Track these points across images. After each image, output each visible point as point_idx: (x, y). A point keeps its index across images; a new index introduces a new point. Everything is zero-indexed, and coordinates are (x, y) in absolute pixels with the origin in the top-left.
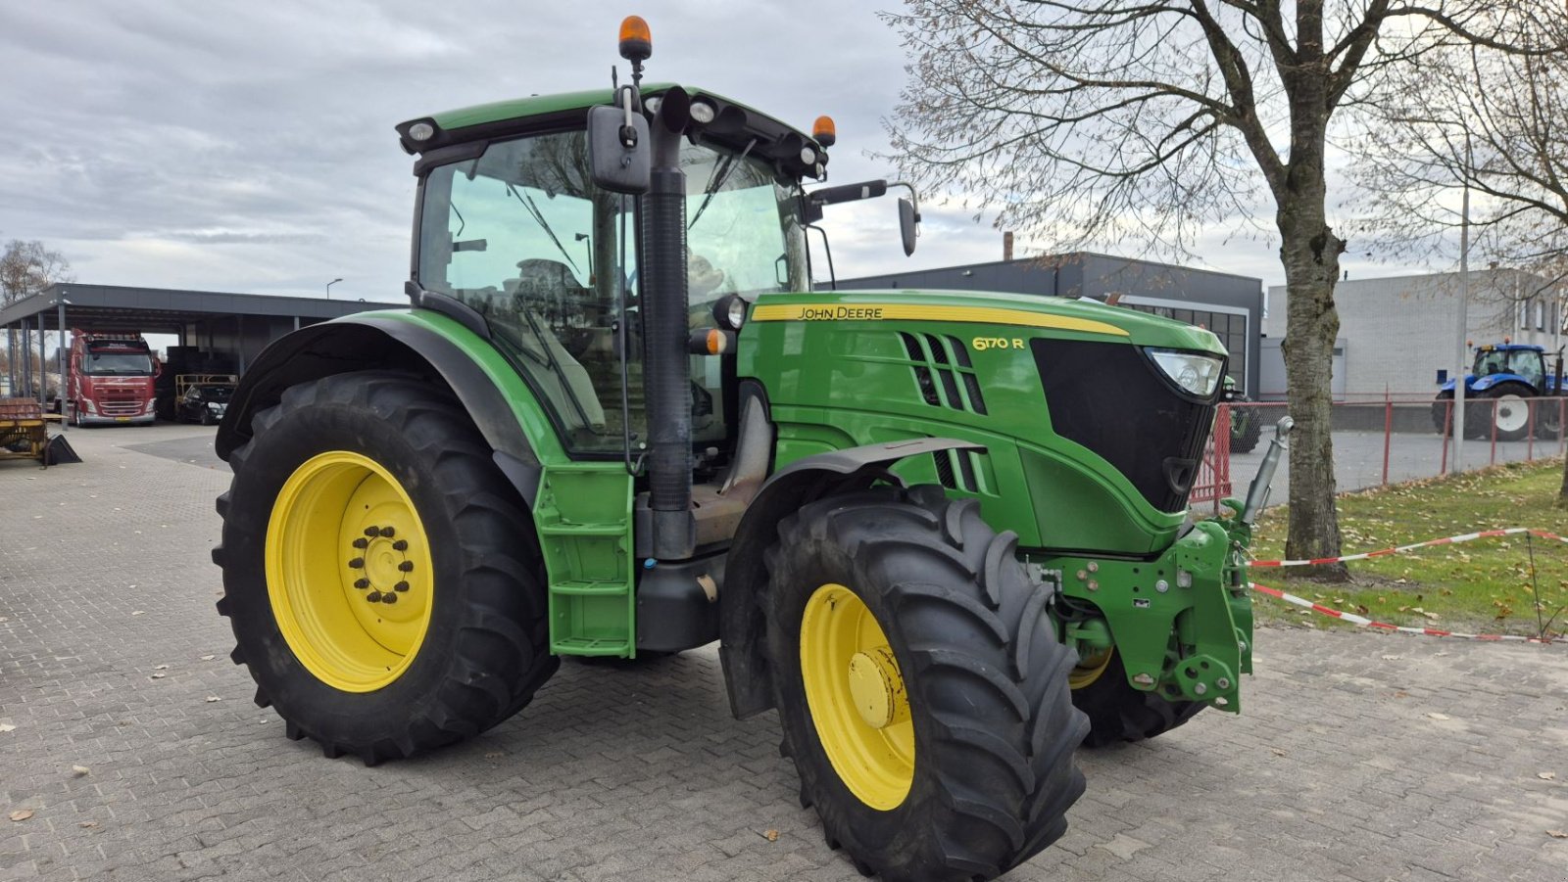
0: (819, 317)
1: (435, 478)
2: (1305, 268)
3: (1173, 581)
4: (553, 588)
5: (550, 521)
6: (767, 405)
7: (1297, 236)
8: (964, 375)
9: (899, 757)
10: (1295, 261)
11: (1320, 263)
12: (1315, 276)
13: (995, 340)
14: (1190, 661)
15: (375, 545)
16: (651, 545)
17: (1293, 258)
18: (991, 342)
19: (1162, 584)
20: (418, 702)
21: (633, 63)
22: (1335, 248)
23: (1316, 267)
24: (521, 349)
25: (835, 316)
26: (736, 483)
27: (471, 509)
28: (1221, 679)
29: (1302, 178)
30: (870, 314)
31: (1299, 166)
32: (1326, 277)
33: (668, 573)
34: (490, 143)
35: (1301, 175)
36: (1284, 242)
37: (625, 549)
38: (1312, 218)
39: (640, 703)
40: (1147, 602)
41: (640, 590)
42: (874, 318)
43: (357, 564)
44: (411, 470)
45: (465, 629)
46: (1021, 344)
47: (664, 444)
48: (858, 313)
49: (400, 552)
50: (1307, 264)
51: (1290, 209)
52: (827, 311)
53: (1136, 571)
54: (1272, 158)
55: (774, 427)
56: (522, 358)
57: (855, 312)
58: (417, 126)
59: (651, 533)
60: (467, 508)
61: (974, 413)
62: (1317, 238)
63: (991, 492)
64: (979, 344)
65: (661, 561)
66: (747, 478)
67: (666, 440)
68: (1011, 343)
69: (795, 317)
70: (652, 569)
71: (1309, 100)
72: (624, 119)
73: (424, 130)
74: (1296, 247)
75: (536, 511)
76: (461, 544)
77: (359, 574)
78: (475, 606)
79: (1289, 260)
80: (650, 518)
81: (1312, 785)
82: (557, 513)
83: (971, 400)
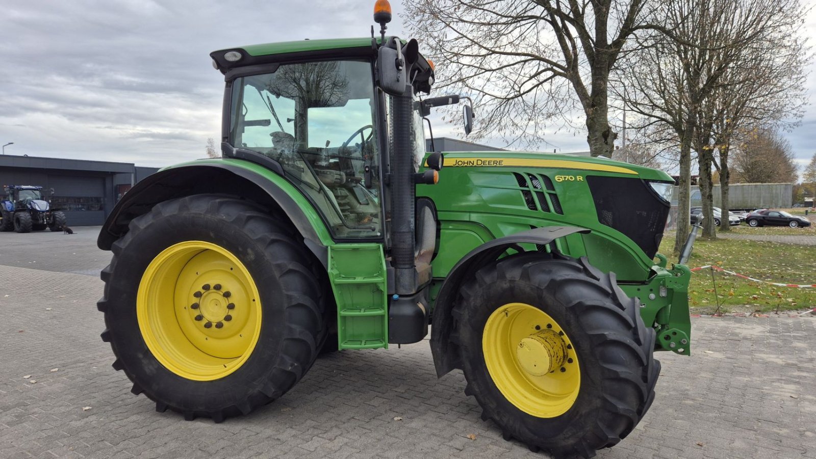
0: (466, 165)
1: (266, 255)
2: (600, 146)
3: (658, 294)
4: (341, 313)
5: (338, 276)
6: (435, 212)
7: (596, 131)
8: (550, 194)
9: (539, 390)
10: (595, 143)
11: (607, 144)
12: (604, 150)
13: (567, 177)
14: (665, 332)
15: (207, 295)
16: (394, 287)
17: (594, 141)
18: (565, 178)
19: (652, 296)
20: (254, 383)
21: (381, 25)
22: (613, 137)
23: (605, 146)
24: (301, 182)
25: (475, 164)
26: (422, 253)
27: (290, 271)
28: (683, 340)
29: (599, 103)
30: (496, 163)
31: (597, 98)
32: (609, 151)
33: (405, 302)
34: (281, 65)
35: (598, 102)
36: (590, 133)
37: (383, 290)
38: (603, 122)
39: (342, 375)
40: (644, 305)
41: (390, 312)
42: (498, 165)
43: (195, 306)
44: (249, 251)
45: (288, 339)
46: (581, 179)
47: (404, 232)
48: (489, 163)
49: (226, 299)
50: (601, 144)
51: (593, 118)
52: (470, 162)
53: (639, 290)
54: (585, 93)
55: (438, 223)
56: (303, 186)
57: (487, 162)
58: (230, 53)
59: (394, 281)
60: (287, 271)
61: (556, 214)
62: (605, 132)
63: (564, 253)
64: (558, 179)
65: (400, 296)
66: (428, 250)
67: (405, 230)
68: (576, 178)
69: (452, 165)
70: (396, 300)
71: (602, 66)
72: (397, 55)
73: (235, 56)
74: (596, 136)
75: (329, 271)
76: (284, 291)
77: (196, 313)
78: (293, 326)
79: (592, 142)
80: (394, 272)
81: (688, 388)
82: (338, 272)
83: (554, 207)
